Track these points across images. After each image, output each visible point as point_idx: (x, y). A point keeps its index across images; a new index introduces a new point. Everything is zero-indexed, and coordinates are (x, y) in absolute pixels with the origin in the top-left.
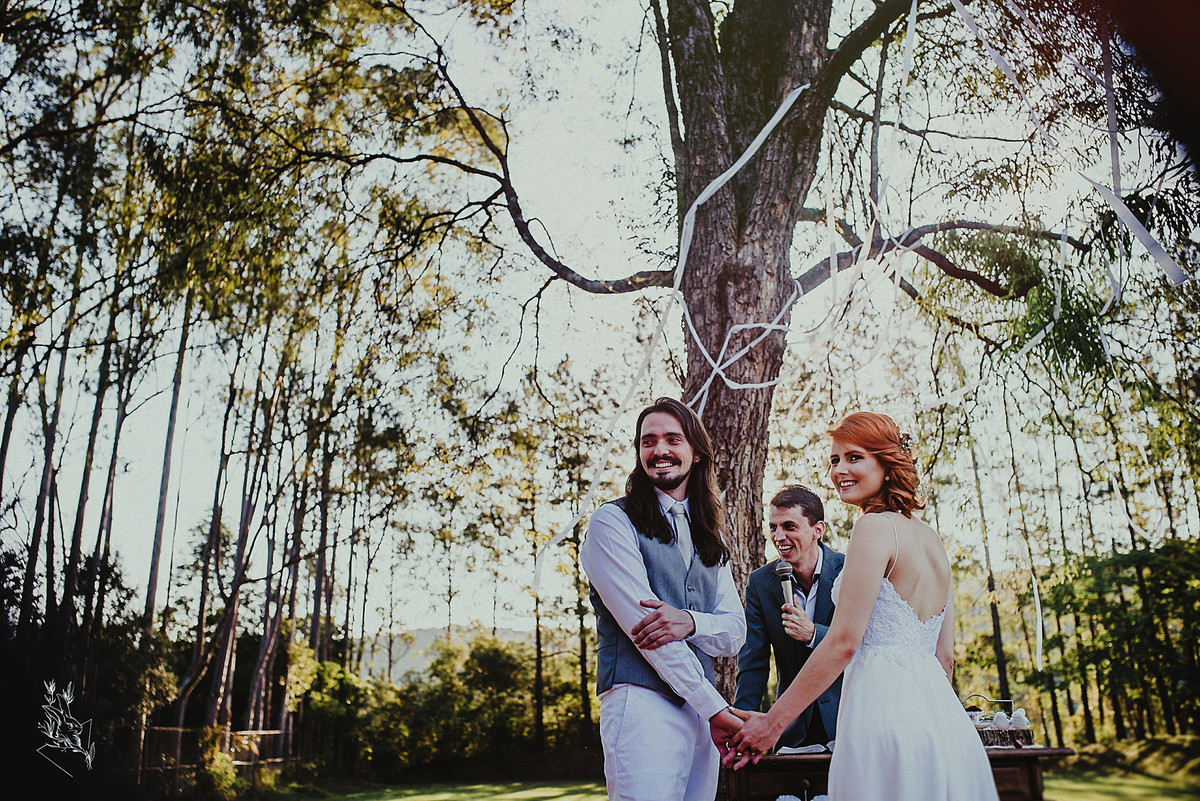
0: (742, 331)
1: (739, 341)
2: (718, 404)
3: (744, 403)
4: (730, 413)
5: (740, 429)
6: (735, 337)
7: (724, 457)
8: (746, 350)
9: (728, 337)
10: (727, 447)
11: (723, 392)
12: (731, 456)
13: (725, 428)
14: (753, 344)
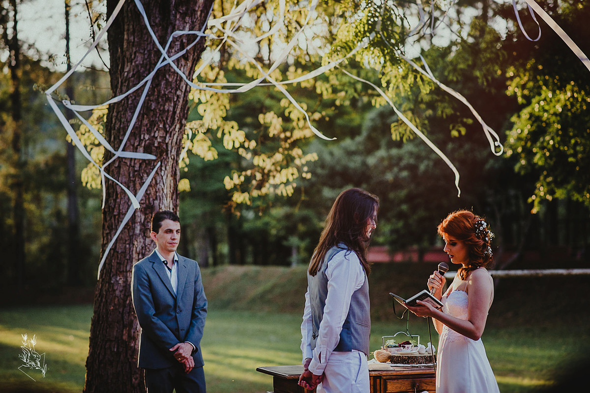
0: (181, 36)
1: (178, 43)
2: (159, 92)
3: (179, 93)
4: (168, 100)
5: (174, 113)
6: (175, 40)
7: (161, 133)
8: (184, 52)
9: (171, 39)
10: (164, 125)
11: (163, 83)
12: (167, 132)
13: (164, 110)
14: (189, 48)
